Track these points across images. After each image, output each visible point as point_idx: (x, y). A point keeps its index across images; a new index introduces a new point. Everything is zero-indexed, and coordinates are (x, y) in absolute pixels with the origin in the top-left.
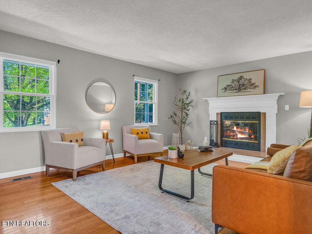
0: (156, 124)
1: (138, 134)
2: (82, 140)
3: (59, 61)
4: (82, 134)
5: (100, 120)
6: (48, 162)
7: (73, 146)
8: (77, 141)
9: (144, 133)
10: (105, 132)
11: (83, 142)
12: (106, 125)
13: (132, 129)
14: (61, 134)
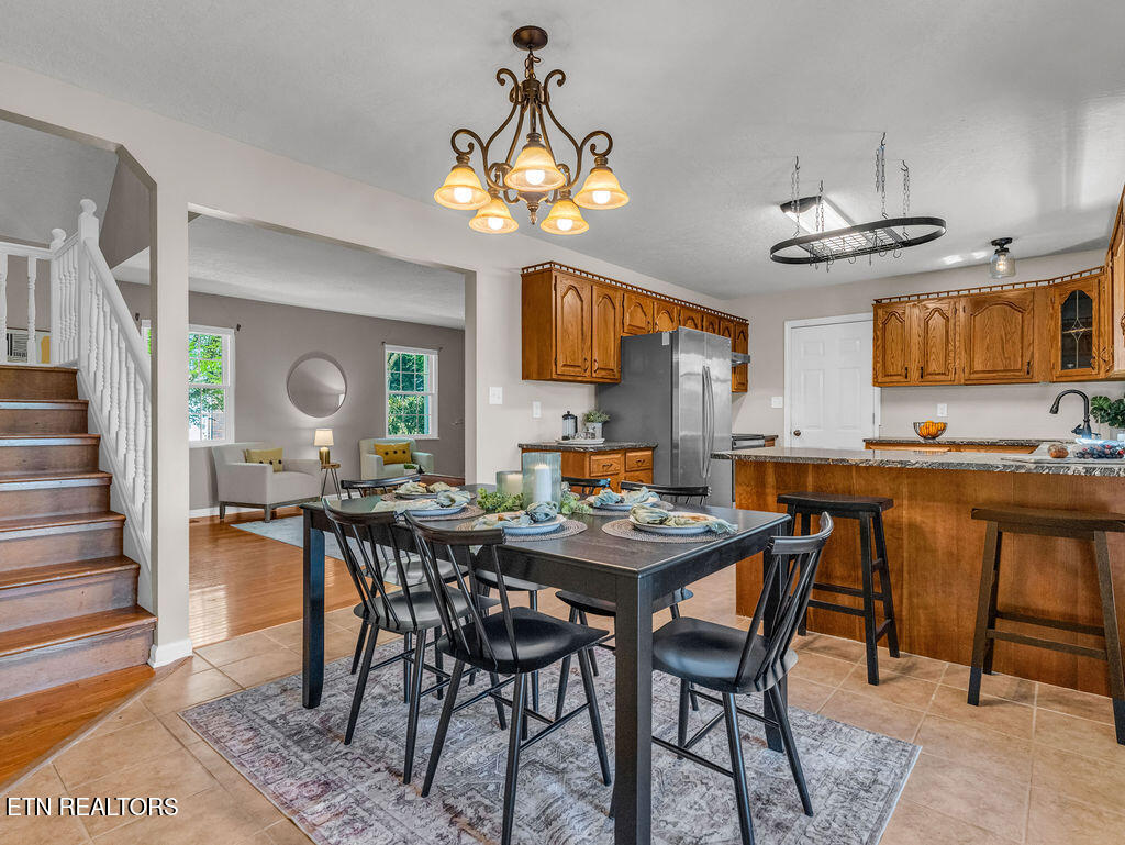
0: (436, 437)
1: (387, 453)
2: (280, 462)
3: (238, 327)
4: (280, 451)
5: (314, 430)
6: (222, 497)
7: (265, 468)
8: (271, 463)
9: (400, 453)
10: (324, 449)
11: (282, 466)
12: (325, 437)
13: (375, 446)
14: (244, 452)
